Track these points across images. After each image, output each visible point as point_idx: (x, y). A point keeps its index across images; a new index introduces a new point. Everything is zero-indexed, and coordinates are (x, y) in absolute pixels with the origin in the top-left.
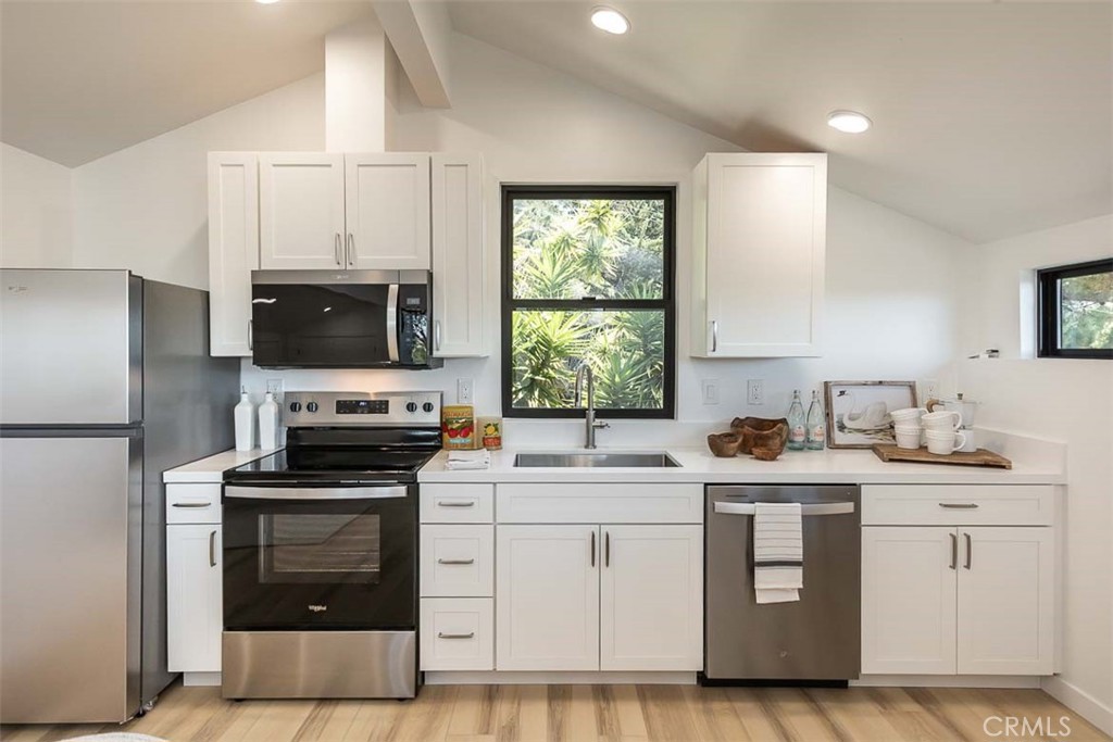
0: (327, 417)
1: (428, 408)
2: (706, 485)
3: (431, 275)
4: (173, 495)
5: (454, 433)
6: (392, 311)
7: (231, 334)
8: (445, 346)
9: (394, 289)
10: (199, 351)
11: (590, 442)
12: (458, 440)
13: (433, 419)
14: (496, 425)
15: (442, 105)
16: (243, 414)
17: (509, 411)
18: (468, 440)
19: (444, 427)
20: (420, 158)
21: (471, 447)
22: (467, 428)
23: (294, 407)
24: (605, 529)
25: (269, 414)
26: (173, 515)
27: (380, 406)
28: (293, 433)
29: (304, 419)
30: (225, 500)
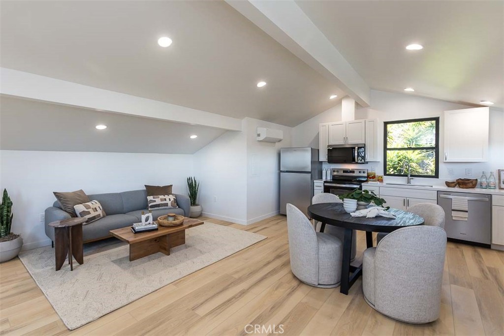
0: (341, 173)
1: (364, 172)
2: (438, 191)
3: (365, 145)
4: (315, 184)
5: (370, 178)
6: (356, 152)
7: (323, 157)
8: (368, 159)
9: (357, 148)
10: (317, 160)
11: (409, 182)
12: (372, 179)
13: (365, 175)
14: (381, 177)
15: (367, 106)
16: (324, 172)
17: (385, 174)
18: (374, 180)
19: (368, 177)
20: (363, 121)
21: (375, 181)
22: (374, 177)
23: (334, 171)
24: (408, 199)
25: (329, 172)
26: (315, 188)
27: (353, 172)
28: (334, 176)
29: (335, 173)
30: (324, 186)
